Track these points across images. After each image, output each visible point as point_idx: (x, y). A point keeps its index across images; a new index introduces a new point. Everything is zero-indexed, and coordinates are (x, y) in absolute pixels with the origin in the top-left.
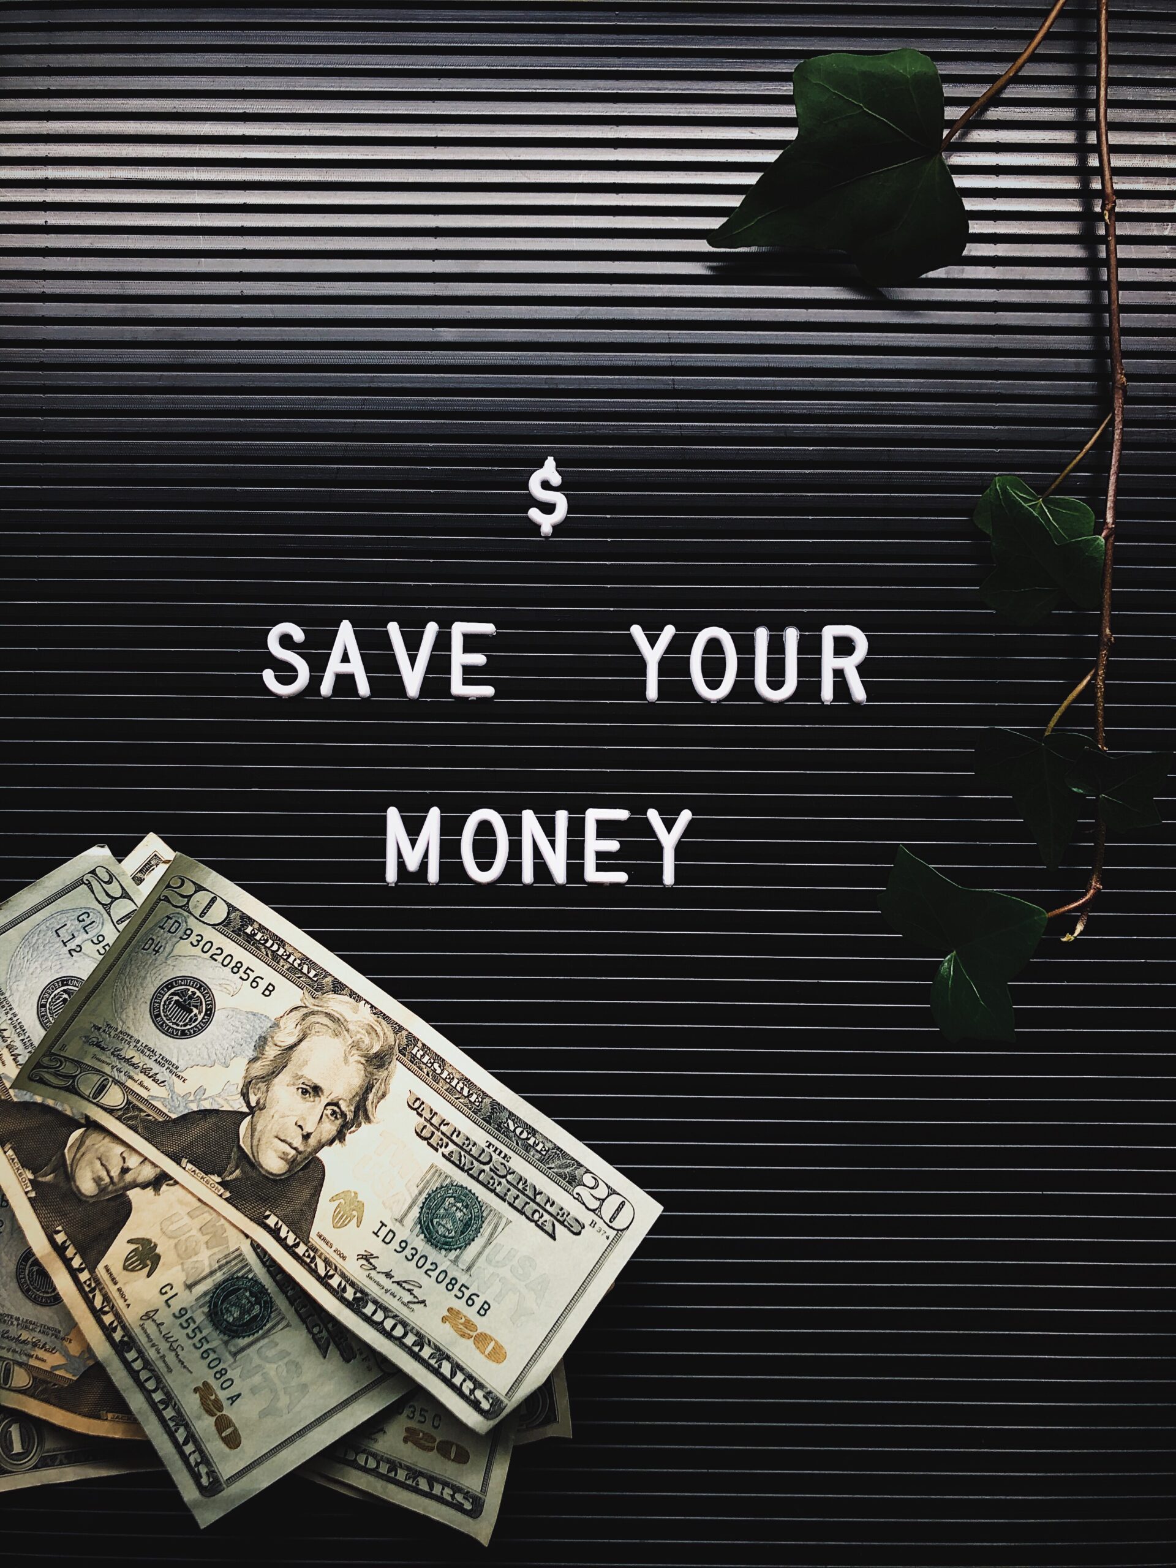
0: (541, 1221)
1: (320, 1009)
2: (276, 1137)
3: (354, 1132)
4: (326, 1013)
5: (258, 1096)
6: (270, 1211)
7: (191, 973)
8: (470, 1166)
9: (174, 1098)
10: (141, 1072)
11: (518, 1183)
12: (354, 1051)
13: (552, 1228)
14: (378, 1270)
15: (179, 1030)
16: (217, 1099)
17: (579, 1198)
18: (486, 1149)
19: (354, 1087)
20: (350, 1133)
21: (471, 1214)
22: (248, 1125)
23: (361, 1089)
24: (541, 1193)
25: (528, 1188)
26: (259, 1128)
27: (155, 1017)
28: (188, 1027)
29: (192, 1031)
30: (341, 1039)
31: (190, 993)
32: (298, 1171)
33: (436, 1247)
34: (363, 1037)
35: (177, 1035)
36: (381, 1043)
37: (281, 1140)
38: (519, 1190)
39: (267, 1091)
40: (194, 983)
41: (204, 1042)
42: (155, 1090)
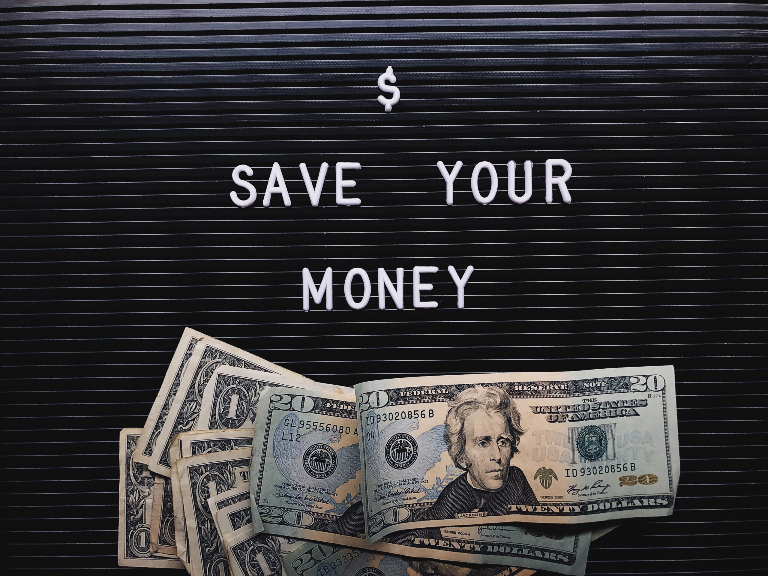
0: (627, 413)
1: (460, 403)
2: (487, 472)
3: (519, 443)
4: (464, 403)
5: (464, 462)
6: (510, 505)
7: (393, 434)
8: (584, 416)
9: (429, 492)
10: (406, 494)
11: (606, 406)
12: (490, 409)
13: (634, 412)
14: (581, 490)
15: (407, 462)
16: (448, 478)
17: (635, 391)
18: (585, 403)
19: (502, 424)
20: (517, 445)
21: (599, 435)
22: (470, 477)
23: (506, 423)
24: (618, 402)
25: (612, 405)
26: (476, 474)
27: (393, 465)
28: (410, 457)
29: (413, 458)
30: (480, 409)
31: (399, 443)
32: (508, 479)
33: (595, 459)
34: (489, 400)
35: (408, 465)
36: (499, 397)
37: (490, 472)
38: (609, 408)
39: (467, 457)
40: (397, 437)
41: (422, 459)
42: (419, 496)
